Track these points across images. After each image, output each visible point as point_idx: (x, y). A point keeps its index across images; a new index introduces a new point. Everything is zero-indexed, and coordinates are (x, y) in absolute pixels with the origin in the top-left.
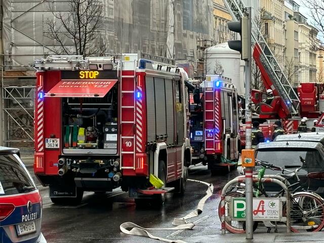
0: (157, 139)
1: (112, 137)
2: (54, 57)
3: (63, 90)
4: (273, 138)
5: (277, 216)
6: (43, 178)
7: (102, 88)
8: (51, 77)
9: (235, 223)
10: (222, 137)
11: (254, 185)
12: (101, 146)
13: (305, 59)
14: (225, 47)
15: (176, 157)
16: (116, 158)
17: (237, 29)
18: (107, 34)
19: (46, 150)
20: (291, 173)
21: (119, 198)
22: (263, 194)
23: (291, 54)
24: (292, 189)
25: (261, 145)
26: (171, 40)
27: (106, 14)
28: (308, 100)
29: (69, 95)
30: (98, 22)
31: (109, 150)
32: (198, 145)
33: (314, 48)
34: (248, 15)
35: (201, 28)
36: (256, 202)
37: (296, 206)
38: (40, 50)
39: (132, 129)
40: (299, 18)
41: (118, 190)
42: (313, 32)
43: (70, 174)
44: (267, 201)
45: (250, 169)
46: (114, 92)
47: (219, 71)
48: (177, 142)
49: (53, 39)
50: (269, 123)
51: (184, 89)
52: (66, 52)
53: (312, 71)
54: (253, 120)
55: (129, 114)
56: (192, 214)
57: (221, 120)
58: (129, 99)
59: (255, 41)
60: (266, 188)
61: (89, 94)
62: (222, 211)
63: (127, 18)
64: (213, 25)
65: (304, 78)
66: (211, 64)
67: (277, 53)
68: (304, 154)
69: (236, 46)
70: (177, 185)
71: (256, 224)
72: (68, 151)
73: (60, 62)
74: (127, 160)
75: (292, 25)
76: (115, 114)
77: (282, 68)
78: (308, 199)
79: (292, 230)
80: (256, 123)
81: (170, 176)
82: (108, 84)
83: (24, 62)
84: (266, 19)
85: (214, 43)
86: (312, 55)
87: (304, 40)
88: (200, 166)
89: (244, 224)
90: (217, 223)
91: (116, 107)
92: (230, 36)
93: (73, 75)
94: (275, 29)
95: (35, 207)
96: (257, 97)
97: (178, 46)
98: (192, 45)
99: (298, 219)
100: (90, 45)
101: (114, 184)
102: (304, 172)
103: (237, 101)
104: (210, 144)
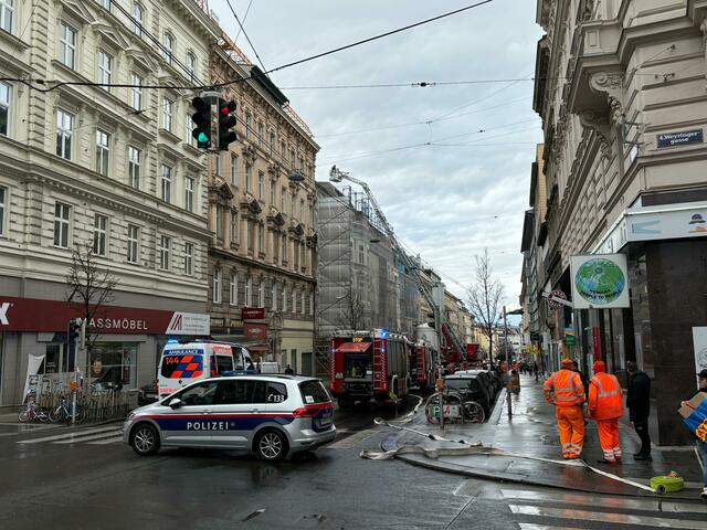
0: (393, 374)
1: (369, 372)
2: (340, 331)
3: (344, 349)
4: (453, 373)
5: (456, 415)
6: (334, 393)
7: (364, 347)
8: (339, 341)
9: (434, 418)
10: (427, 372)
11: (444, 397)
12: (363, 377)
13: (468, 331)
14: (426, 325)
15: (403, 383)
16: (371, 383)
17: (432, 316)
18: (367, 319)
19: (336, 379)
20: (463, 392)
21: (374, 404)
22: (449, 403)
23: (461, 329)
24: (464, 400)
25: (447, 377)
26: (399, 321)
27: (366, 309)
28: (471, 353)
29: (348, 350)
30: (362, 313)
31: (368, 379)
32: (414, 376)
33: (473, 326)
34: (438, 310)
35: (415, 316)
36: (445, 407)
37: (466, 409)
38: (333, 327)
39: (379, 368)
40: (465, 310)
41: (373, 400)
42: (473, 317)
43: (348, 392)
44: (451, 407)
45: (442, 390)
46: (370, 348)
47: (424, 337)
48: (403, 375)
49: (340, 322)
50: (451, 365)
51: (406, 347)
52: (346, 329)
53: (473, 337)
54: (442, 363)
55: (378, 360)
56: (411, 414)
57: (426, 363)
58: (378, 352)
59: (442, 321)
60: (450, 400)
61: (358, 350)
62: (427, 412)
63: (377, 311)
64: (421, 314)
65: (469, 341)
66: (420, 334)
67: (455, 328)
68: (469, 382)
69: (432, 325)
70: (403, 397)
71: (446, 419)
72: (346, 380)
73: (343, 333)
74: (378, 384)
75: (462, 314)
76: (371, 360)
77: (457, 335)
78: (472, 405)
79: (465, 423)
80: (445, 365)
81: (400, 393)
82: (367, 345)
83: (326, 333)
84: (448, 311)
85: (421, 323)
86: (472, 329)
87: (467, 320)
88: (415, 387)
89: (439, 419)
90: (424, 419)
91: (371, 356)
92: (429, 320)
93: (349, 340)
94: (453, 316)
95: (330, 410)
96: (444, 351)
97: (403, 325)
98: (410, 324)
99: (467, 417)
100: (358, 325)
101: (371, 397)
102: (470, 391)
103: (434, 353)
104: (421, 376)
